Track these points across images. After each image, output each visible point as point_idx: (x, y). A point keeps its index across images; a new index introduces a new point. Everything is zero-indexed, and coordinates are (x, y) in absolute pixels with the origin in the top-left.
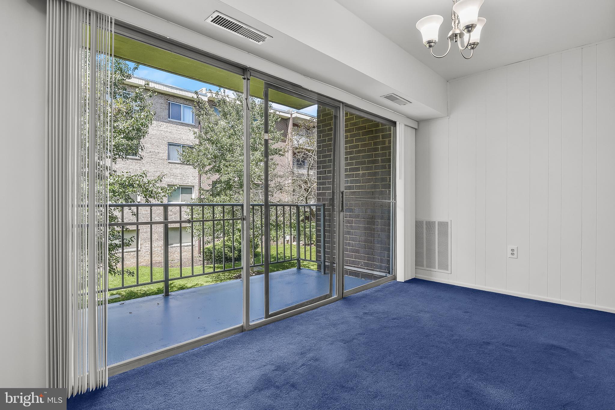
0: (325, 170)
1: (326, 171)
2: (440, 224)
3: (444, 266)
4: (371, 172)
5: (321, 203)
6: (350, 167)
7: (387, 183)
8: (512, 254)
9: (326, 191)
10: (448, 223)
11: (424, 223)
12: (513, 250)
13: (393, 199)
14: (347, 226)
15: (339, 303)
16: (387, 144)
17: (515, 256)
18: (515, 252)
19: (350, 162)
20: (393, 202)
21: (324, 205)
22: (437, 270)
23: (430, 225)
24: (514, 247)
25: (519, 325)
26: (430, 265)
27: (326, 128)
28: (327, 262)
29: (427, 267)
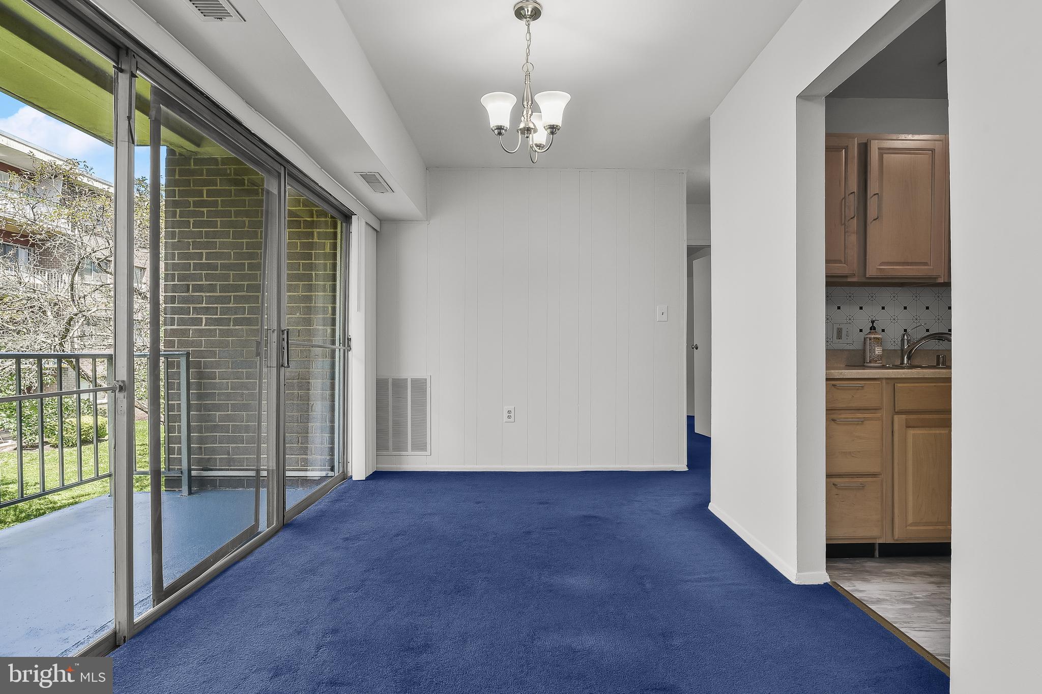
0: (187, 283)
1: (188, 285)
2: (415, 382)
3: (420, 445)
4: (295, 295)
5: (176, 351)
6: (248, 283)
7: (328, 316)
8: (509, 417)
9: (189, 327)
10: (426, 380)
11: (390, 381)
12: (509, 412)
13: (340, 343)
14: (243, 394)
15: (286, 535)
16: (328, 249)
17: (512, 419)
18: (512, 415)
19: (250, 274)
20: (340, 350)
21: (188, 354)
22: (410, 452)
23: (399, 385)
24: (511, 408)
25: (541, 503)
26: (400, 447)
27: (191, 200)
28: (194, 470)
29: (394, 450)
